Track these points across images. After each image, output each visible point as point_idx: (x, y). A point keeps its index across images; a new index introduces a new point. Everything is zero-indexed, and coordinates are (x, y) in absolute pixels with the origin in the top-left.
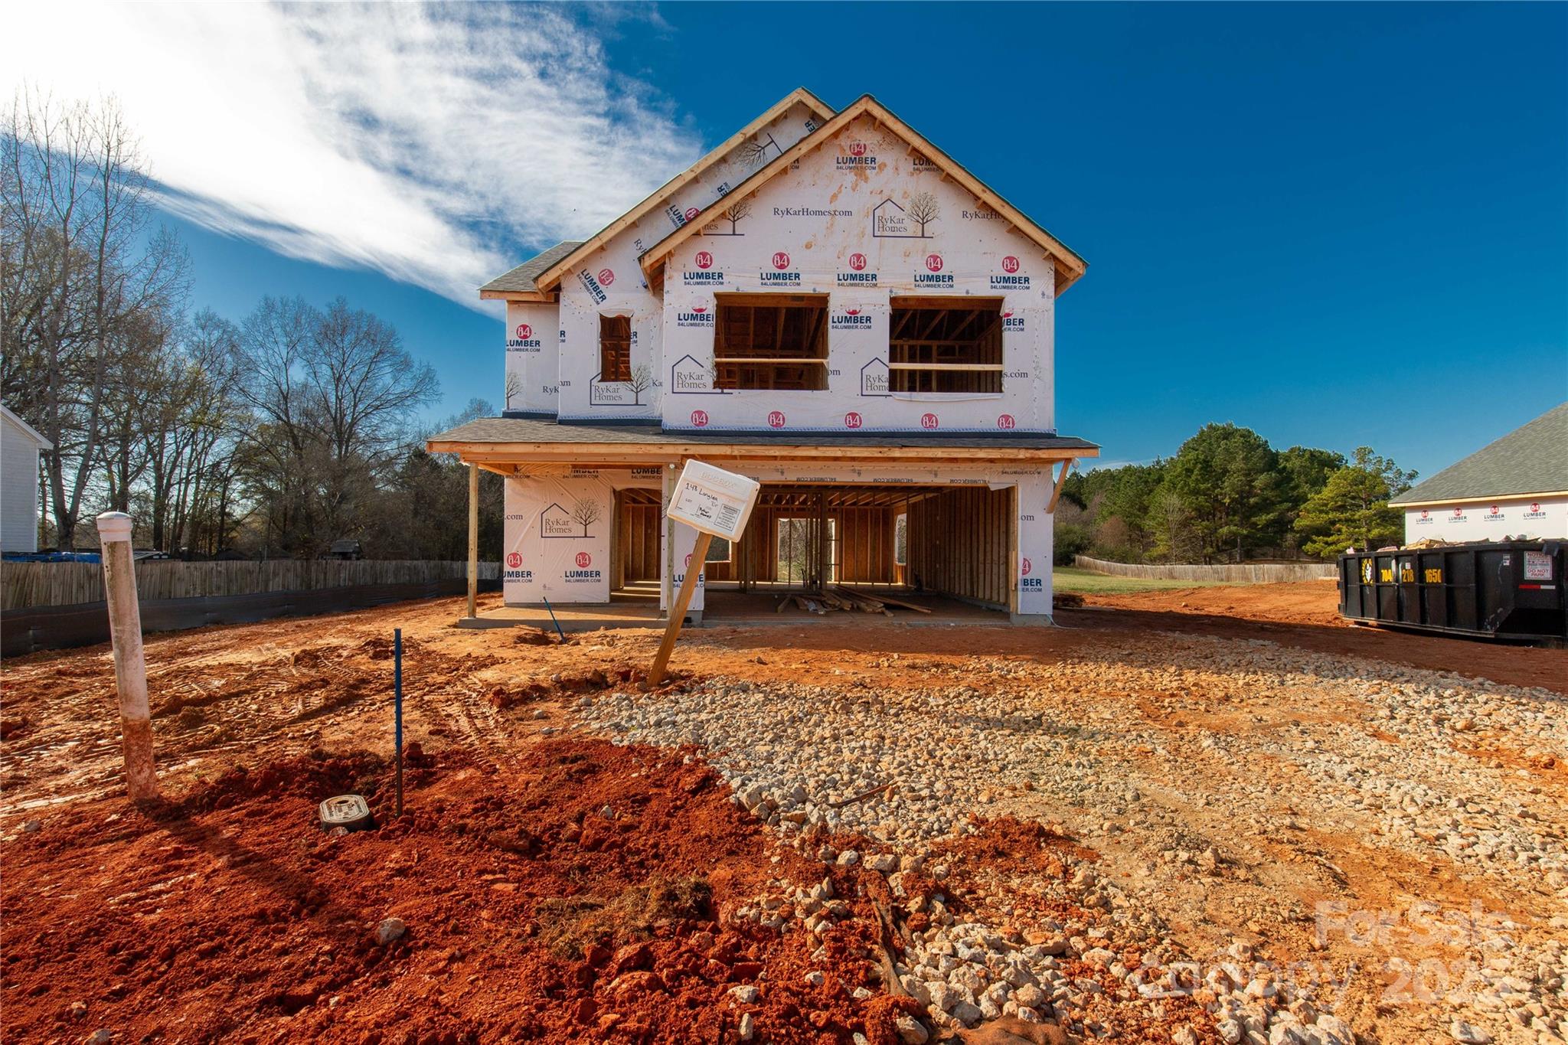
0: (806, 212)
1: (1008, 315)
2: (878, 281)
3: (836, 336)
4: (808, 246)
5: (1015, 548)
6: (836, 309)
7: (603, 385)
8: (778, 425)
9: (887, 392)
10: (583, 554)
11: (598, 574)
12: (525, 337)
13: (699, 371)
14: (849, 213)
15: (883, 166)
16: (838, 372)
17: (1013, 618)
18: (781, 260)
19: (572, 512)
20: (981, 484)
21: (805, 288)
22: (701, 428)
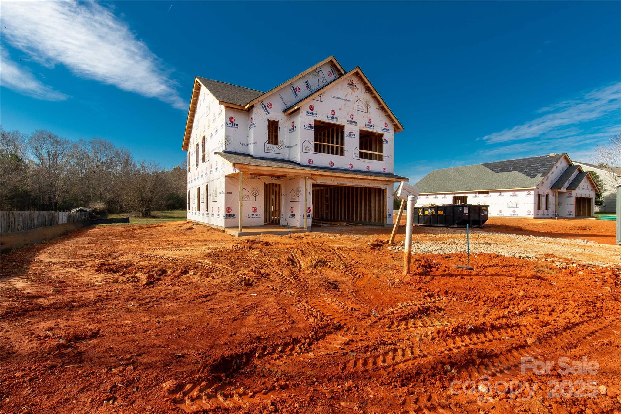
0: (339, 98)
1: (385, 139)
2: (357, 124)
3: (346, 139)
4: (340, 109)
5: (386, 206)
6: (346, 130)
7: (269, 145)
8: (332, 166)
9: (359, 158)
10: (254, 208)
11: (260, 215)
12: (232, 122)
13: (310, 145)
14: (350, 101)
15: (358, 89)
16: (347, 151)
17: (386, 226)
18: (333, 112)
19: (250, 191)
20: (379, 187)
21: (339, 123)
22: (311, 165)
